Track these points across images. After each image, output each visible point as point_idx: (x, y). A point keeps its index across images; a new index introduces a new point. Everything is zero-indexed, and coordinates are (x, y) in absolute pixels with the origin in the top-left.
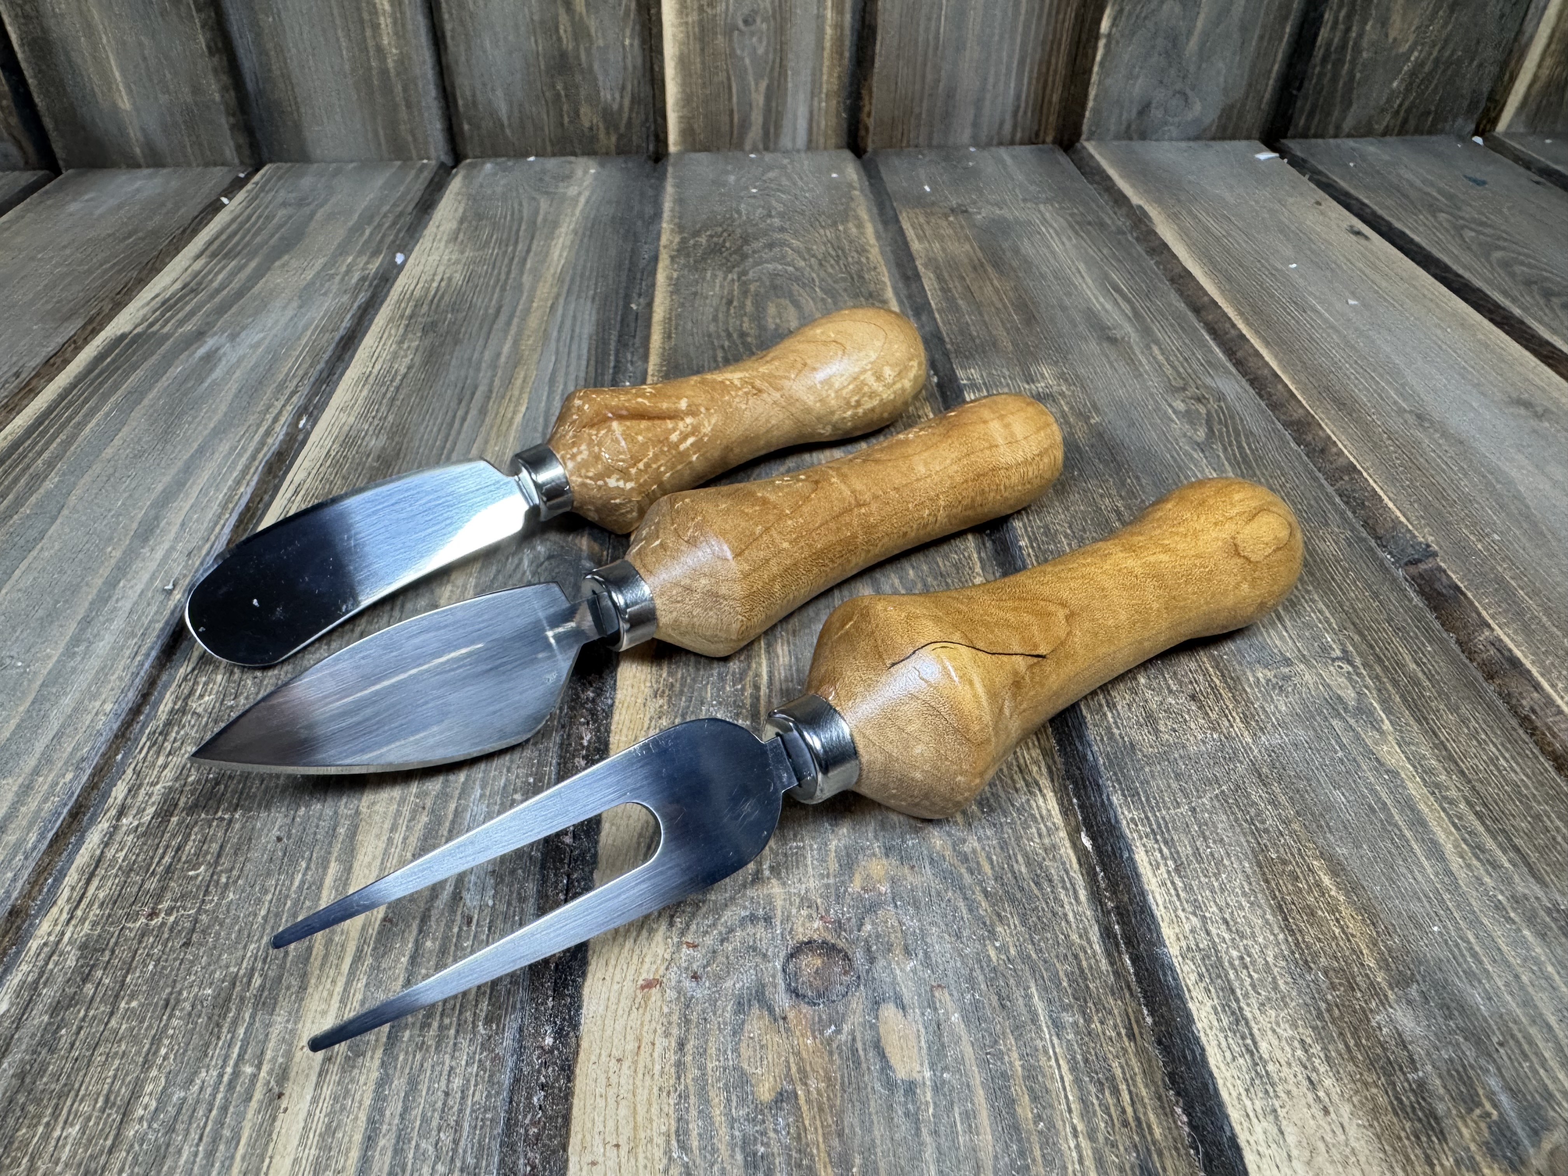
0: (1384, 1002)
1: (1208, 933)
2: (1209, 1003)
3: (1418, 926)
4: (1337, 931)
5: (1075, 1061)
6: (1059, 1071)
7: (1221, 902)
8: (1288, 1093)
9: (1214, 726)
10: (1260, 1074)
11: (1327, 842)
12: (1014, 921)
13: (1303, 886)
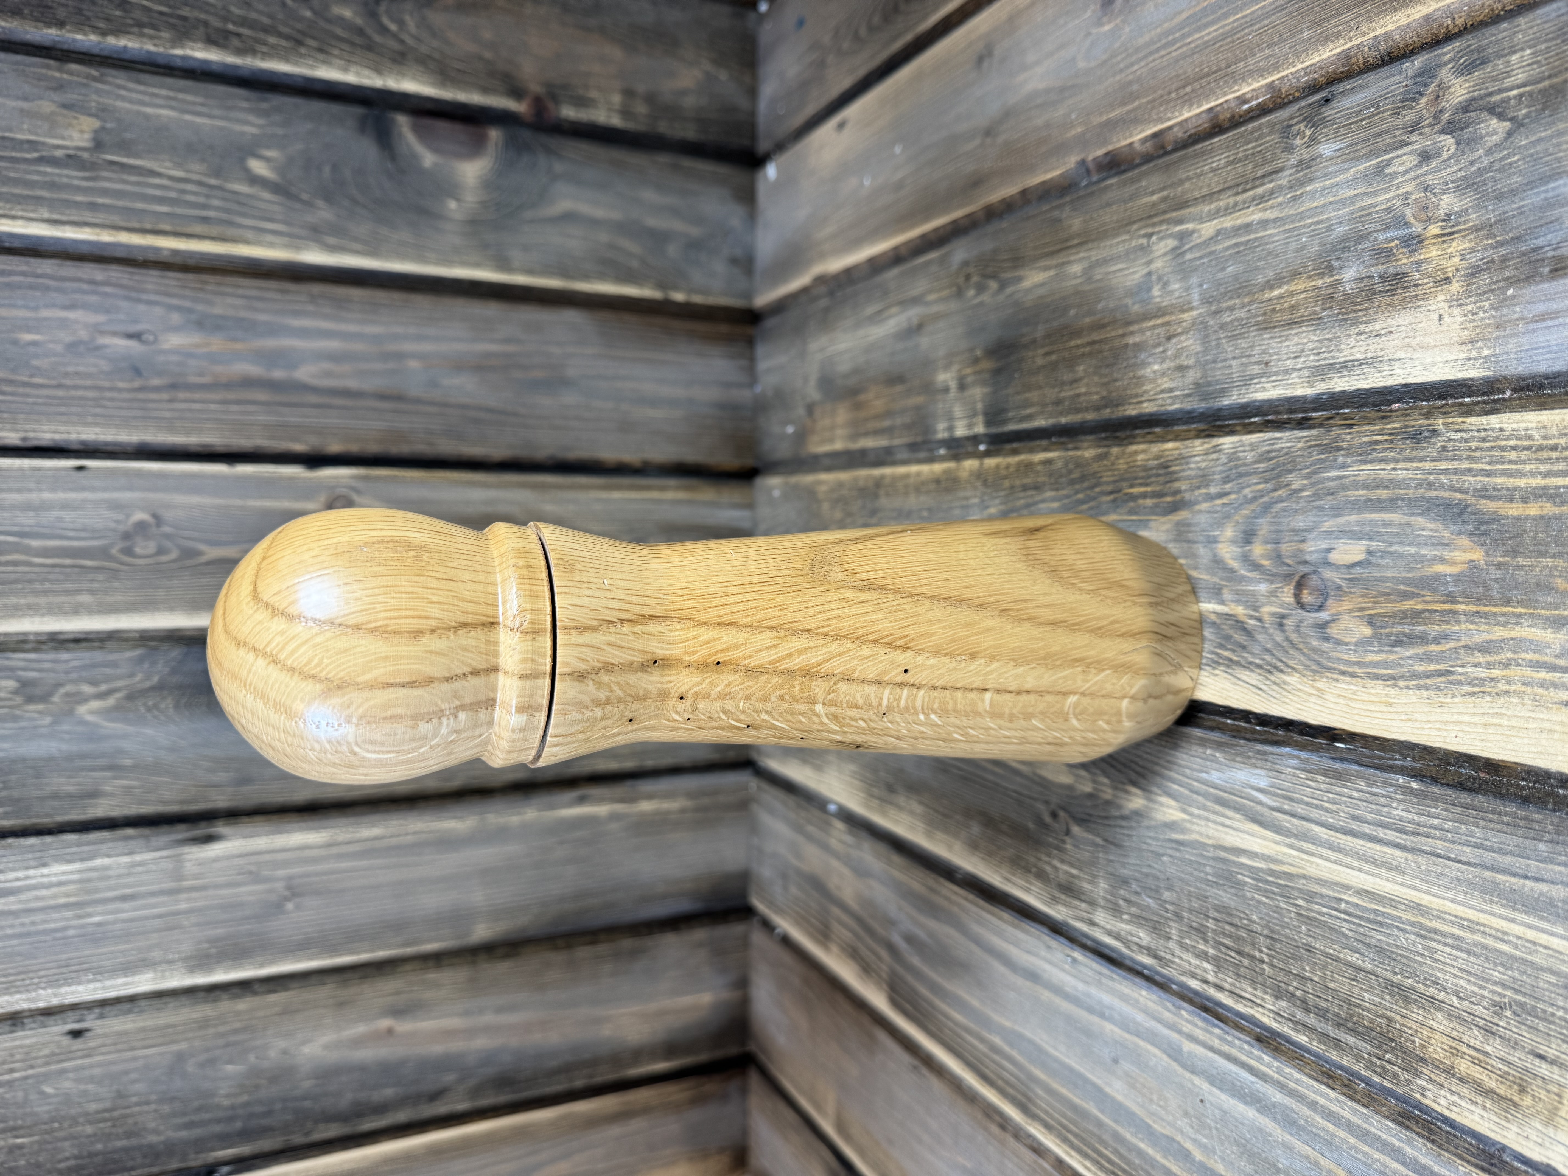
0: (1339, 282)
1: (1300, 369)
2: (1336, 380)
3: (1303, 248)
4: (1303, 296)
5: (1360, 461)
6: (1365, 471)
7: (1285, 357)
8: (1382, 350)
9: (1186, 331)
10: (1372, 362)
11: (1256, 285)
12: (1290, 477)
13: (1278, 307)
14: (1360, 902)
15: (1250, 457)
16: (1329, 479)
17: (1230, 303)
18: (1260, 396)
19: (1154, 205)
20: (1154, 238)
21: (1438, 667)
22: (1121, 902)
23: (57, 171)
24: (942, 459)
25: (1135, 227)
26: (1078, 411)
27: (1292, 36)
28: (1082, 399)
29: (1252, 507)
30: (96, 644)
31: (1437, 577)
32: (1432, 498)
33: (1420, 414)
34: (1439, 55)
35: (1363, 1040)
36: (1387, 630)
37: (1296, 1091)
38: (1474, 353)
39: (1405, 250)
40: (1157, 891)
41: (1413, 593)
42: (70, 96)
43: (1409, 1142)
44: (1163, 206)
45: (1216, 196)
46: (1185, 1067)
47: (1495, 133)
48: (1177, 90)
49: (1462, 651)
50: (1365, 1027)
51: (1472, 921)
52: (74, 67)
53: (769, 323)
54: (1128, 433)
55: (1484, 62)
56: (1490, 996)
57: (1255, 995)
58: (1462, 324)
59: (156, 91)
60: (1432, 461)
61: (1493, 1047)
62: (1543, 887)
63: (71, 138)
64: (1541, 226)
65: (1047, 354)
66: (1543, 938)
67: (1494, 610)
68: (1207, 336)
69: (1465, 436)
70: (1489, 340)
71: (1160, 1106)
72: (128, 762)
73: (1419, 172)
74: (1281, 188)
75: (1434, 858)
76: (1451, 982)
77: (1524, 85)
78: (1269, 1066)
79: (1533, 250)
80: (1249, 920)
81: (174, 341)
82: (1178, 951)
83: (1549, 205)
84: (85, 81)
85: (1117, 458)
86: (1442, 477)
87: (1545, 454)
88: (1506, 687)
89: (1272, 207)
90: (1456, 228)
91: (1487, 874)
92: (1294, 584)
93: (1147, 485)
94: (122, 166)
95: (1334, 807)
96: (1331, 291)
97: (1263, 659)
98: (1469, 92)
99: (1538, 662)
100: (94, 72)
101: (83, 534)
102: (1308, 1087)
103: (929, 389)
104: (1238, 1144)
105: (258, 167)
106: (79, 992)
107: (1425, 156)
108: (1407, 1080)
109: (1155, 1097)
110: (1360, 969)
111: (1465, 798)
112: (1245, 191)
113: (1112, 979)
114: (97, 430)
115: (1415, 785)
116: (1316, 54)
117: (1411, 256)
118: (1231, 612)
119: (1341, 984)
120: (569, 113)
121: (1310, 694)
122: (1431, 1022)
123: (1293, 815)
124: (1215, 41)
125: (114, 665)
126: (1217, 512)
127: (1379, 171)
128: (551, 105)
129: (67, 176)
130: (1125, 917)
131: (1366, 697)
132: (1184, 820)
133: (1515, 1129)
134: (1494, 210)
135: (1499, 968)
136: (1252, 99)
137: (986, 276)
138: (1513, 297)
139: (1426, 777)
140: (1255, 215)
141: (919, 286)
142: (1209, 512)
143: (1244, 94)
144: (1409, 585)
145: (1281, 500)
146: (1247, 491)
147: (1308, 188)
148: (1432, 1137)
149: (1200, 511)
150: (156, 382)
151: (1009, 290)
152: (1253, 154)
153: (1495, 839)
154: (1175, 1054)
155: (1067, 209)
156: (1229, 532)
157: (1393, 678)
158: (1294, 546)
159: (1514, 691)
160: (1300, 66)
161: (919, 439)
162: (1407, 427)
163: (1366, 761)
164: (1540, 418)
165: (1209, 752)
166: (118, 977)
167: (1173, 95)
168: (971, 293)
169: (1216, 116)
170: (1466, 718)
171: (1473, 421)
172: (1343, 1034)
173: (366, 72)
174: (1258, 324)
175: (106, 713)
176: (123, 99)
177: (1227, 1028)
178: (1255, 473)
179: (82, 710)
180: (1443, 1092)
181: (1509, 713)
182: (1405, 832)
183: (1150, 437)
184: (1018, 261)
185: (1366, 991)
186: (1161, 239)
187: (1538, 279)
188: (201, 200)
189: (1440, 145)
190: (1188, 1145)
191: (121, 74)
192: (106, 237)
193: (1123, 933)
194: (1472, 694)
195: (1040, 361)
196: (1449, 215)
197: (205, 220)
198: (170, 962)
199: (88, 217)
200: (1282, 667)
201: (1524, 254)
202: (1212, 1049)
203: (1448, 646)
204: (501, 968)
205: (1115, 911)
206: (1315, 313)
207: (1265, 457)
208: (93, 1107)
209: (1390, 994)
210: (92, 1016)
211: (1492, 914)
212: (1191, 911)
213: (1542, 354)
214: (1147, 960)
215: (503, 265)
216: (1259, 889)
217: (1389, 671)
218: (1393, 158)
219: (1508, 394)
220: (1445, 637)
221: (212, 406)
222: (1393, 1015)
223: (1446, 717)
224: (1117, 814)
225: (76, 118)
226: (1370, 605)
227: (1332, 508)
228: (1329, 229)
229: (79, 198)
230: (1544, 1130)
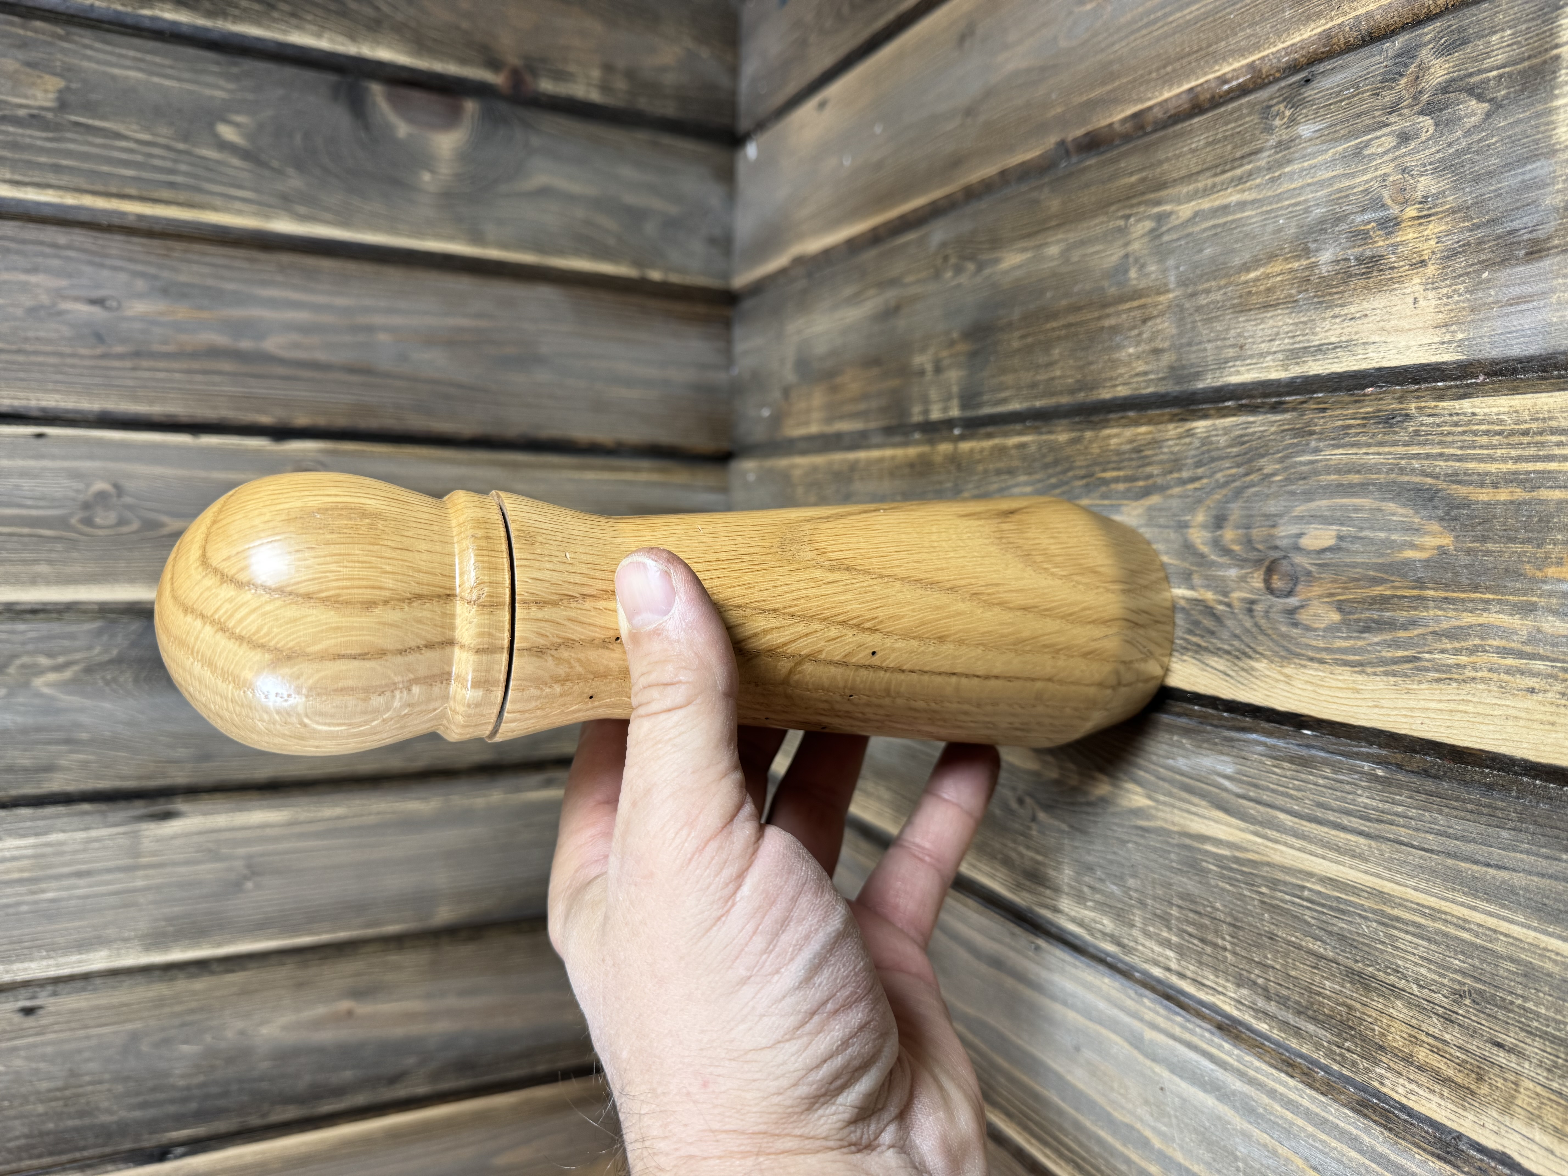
0: (1315, 265)
1: (1275, 353)
2: (1310, 363)
3: (1280, 230)
4: (1279, 278)
5: (1333, 445)
6: (1338, 455)
7: (1260, 340)
8: (1356, 333)
9: (1162, 314)
10: (1346, 345)
11: (1232, 267)
12: (1262, 462)
13: (1254, 290)
14: (1323, 890)
15: (1223, 441)
16: (1301, 463)
17: (1206, 286)
18: (1235, 379)
19: (1132, 186)
20: (1132, 220)
21: (1406, 653)
22: (1086, 889)
23: (20, 131)
24: (917, 443)
25: (1113, 208)
26: (1053, 394)
27: (1273, 15)
28: (1057, 382)
29: (1224, 491)
30: (54, 615)
31: (1407, 563)
32: (1403, 483)
33: (1393, 398)
34: (1420, 36)
35: (1323, 1028)
36: (1356, 616)
37: (1256, 1079)
38: (1448, 337)
39: (1381, 232)
40: (1122, 878)
41: (1382, 578)
42: (34, 55)
43: (1366, 1130)
44: (1141, 188)
45: (1194, 178)
46: (1146, 1055)
47: (1473, 114)
48: (1158, 69)
49: (1429, 637)
50: (1325, 1014)
51: (1433, 909)
52: (38, 24)
53: (747, 304)
54: (1101, 417)
55: (1465, 42)
56: (1450, 984)
57: (1216, 983)
58: (1436, 307)
59: (124, 51)
60: (1405, 445)
61: (1453, 1036)
62: (1505, 875)
63: (34, 97)
64: (1518, 208)
65: (1023, 337)
66: (1504, 926)
67: (1463, 596)
68: (1183, 319)
69: (1438, 420)
70: (1463, 323)
71: (1121, 1094)
72: (84, 736)
73: (1397, 153)
74: (1259, 169)
75: (1397, 846)
76: (1411, 970)
77: (1504, 66)
78: (1229, 1054)
79: (1510, 233)
80: (1213, 907)
81: (139, 308)
82: (1141, 939)
83: (1525, 187)
84: (49, 39)
85: (1091, 442)
86: (1413, 461)
87: (1516, 439)
88: (1473, 674)
89: (1250, 189)
90: (1433, 211)
91: (1450, 862)
92: (1263, 569)
93: (1119, 469)
94: (89, 129)
95: (1299, 794)
96: (1307, 273)
97: (1232, 645)
98: (1449, 73)
99: (1505, 648)
100: (60, 31)
101: (41, 503)
102: (1267, 1075)
103: (906, 372)
104: (1196, 1132)
105: (227, 132)
106: (31, 969)
107: (1404, 138)
108: (1365, 1068)
109: (1116, 1085)
110: (1321, 957)
111: (1430, 785)
112: (1224, 172)
113: (1075, 966)
114: (58, 397)
115: (1380, 773)
116: (1297, 34)
117: (1387, 239)
118: (1200, 598)
119: (1302, 972)
120: (547, 86)
121: (1278, 681)
122: (1391, 1010)
123: (1259, 802)
124: (1197, 20)
125: (72, 636)
126: (1188, 497)
127: (1358, 152)
128: (528, 78)
129: (31, 136)
130: (1090, 904)
131: (1334, 683)
132: (1149, 807)
133: (1471, 1117)
134: (1471, 192)
135: (1460, 957)
136: (1232, 79)
137: (964, 258)
138: (1488, 280)
139: (1391, 764)
140: (1233, 197)
141: (897, 268)
142: (1180, 497)
143: (1224, 74)
144: (1379, 571)
145: (1252, 485)
146: (1219, 475)
147: (1287, 170)
148: (1390, 1125)
149: (1172, 496)
150: (119, 349)
151: (987, 271)
152: (1232, 135)
153: (1458, 827)
154: (1136, 1042)
155: (1046, 190)
156: (1200, 517)
157: (1360, 664)
158: (1265, 531)
159: (1481, 678)
160: (1281, 46)
161: (894, 422)
162: (1379, 411)
163: (1332, 748)
164: (1513, 403)
165: (1175, 738)
166: (72, 953)
167: (1154, 75)
168: (949, 274)
169: (1197, 96)
170: (1433, 705)
171: (1446, 405)
172: (1303, 1023)
173: (340, 39)
174: (1233, 306)
175: (62, 685)
176: (89, 59)
177: (1188, 1016)
178: (1227, 457)
179: (38, 682)
180: (1401, 1081)
181: (1474, 699)
182: (1369, 820)
183: (1123, 421)
184: (996, 243)
185: (1327, 979)
186: (1138, 221)
187: (1513, 262)
188: (169, 164)
189: (1419, 126)
190: (1148, 1133)
191: (88, 33)
192: (70, 200)
193: (1087, 921)
194: (1438, 681)
195: (1016, 344)
196: (1426, 197)
197: (172, 185)
198: (125, 940)
199: (52, 179)
200: (1251, 653)
201: (1499, 237)
202: (1173, 1037)
203: (1416, 632)
204: (464, 951)
205: (1080, 898)
206: (1290, 296)
207: (1239, 441)
208: (44, 1085)
209: (1350, 982)
210: (44, 993)
211: (1454, 902)
212: (1155, 898)
213: (1516, 338)
214: (1109, 947)
215: (477, 238)
216: (1222, 877)
217: (1357, 658)
218: (1372, 140)
219: (1481, 378)
220: (1413, 623)
221: (177, 376)
222: (1353, 1003)
223: (1412, 704)
224: (1083, 800)
225: (40, 77)
226: (1339, 591)
227: (1304, 493)
228: (1307, 211)
229: (43, 159)
230: (1500, 1118)
